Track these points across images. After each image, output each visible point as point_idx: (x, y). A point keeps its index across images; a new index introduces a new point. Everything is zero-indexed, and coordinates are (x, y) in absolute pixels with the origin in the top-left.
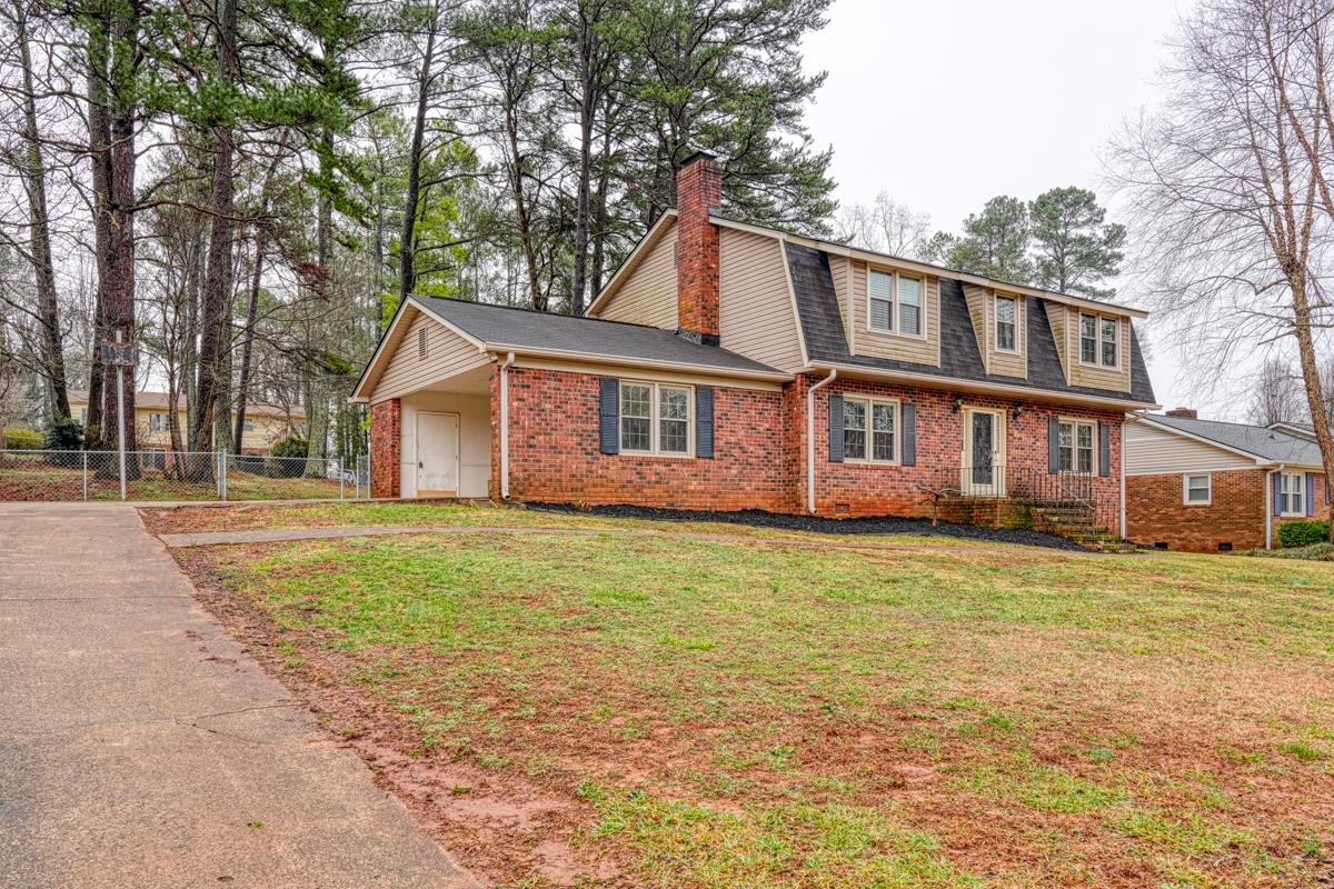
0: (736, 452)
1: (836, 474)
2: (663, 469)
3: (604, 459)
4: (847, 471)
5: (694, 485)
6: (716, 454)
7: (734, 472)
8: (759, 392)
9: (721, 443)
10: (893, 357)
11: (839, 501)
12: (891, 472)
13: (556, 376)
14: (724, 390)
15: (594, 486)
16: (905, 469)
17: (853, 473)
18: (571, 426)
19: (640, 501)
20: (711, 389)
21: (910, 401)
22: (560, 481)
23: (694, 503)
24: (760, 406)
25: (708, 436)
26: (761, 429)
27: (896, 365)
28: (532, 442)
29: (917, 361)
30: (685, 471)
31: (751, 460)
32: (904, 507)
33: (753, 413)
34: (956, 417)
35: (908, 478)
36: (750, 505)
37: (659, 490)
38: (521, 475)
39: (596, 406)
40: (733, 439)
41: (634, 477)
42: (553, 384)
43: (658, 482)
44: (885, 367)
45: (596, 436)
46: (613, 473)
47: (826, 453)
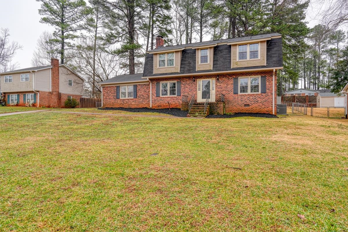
0: (142, 96)
1: (158, 99)
2: (127, 101)
3: (117, 100)
4: (161, 99)
5: (133, 103)
6: (137, 97)
7: (141, 100)
8: (146, 84)
9: (139, 95)
10: (165, 72)
11: (159, 105)
12: (173, 98)
13: (110, 87)
14: (139, 85)
15: (116, 104)
16: (178, 97)
17: (162, 99)
18: (112, 95)
19: (123, 106)
20: (136, 85)
21: (179, 81)
22: (110, 104)
23: (133, 107)
24: (147, 87)
25: (136, 94)
26: (147, 91)
27: (166, 74)
28: (107, 98)
29: (172, 72)
30: (131, 101)
31: (145, 98)
32: (177, 106)
33: (145, 88)
34: (195, 83)
35: (178, 99)
36: (145, 107)
37: (127, 104)
38: (105, 103)
39: (116, 91)
40: (141, 94)
41: (122, 103)
42: (109, 88)
43: (126, 103)
44: (162, 75)
45: (116, 96)
46: (119, 102)
47: (155, 95)
